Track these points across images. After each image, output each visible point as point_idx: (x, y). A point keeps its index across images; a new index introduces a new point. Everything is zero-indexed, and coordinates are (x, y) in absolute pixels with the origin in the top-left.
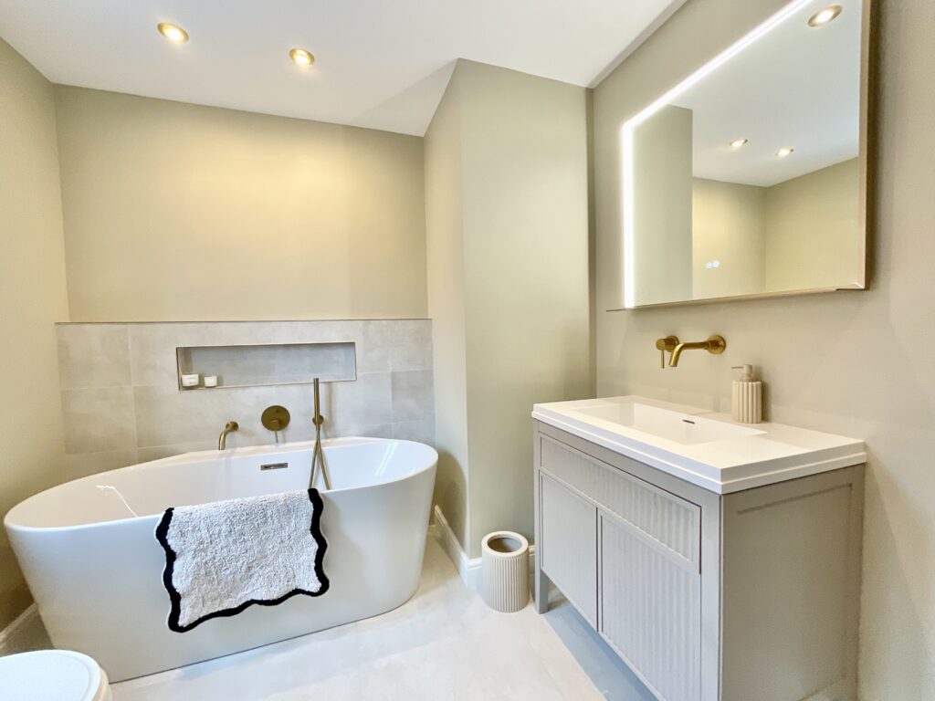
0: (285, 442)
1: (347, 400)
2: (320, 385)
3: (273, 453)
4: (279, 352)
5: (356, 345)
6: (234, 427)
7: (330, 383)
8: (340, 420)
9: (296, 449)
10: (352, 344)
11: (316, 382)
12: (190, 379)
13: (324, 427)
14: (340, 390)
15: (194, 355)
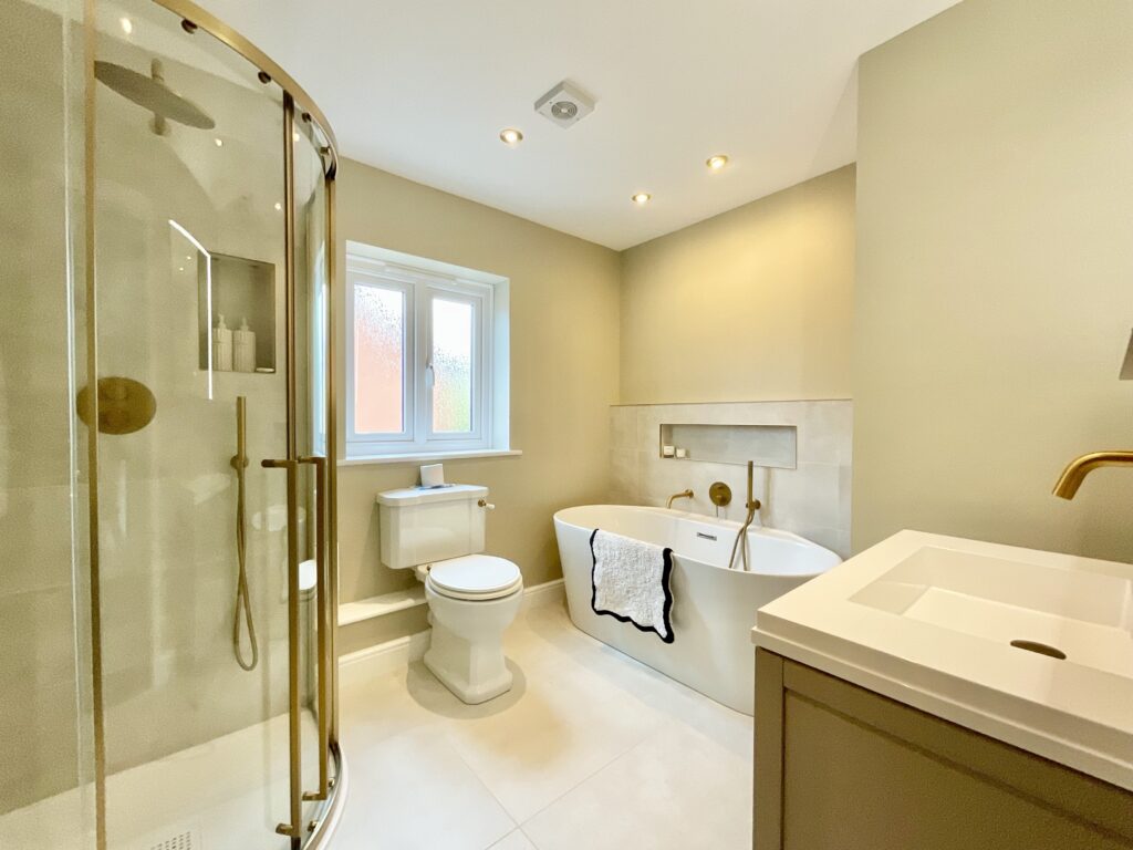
0: (726, 518)
1: (786, 489)
2: (754, 469)
3: (710, 526)
4: (732, 433)
5: (799, 430)
6: (691, 495)
7: (768, 468)
8: (778, 509)
9: (726, 527)
10: (793, 428)
11: (751, 466)
12: (668, 450)
13: (761, 515)
14: (780, 477)
15: (675, 430)
